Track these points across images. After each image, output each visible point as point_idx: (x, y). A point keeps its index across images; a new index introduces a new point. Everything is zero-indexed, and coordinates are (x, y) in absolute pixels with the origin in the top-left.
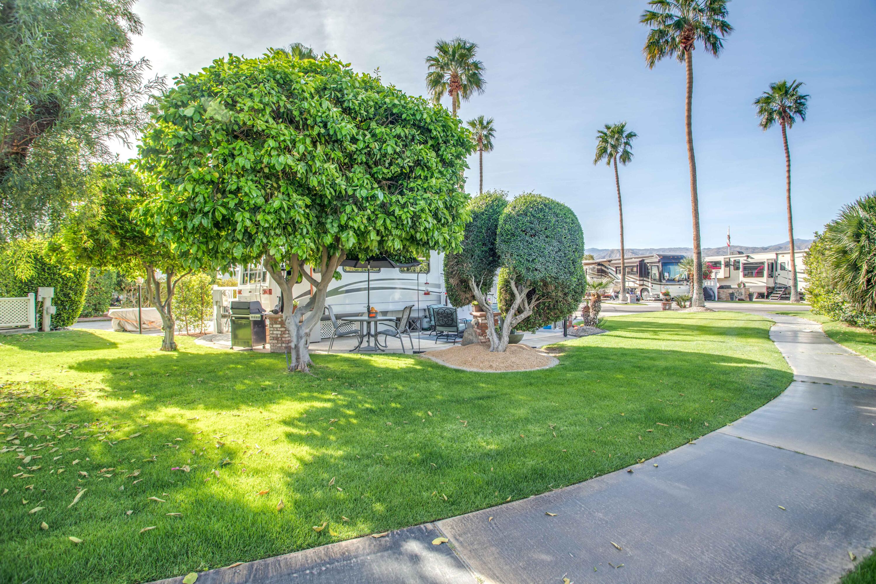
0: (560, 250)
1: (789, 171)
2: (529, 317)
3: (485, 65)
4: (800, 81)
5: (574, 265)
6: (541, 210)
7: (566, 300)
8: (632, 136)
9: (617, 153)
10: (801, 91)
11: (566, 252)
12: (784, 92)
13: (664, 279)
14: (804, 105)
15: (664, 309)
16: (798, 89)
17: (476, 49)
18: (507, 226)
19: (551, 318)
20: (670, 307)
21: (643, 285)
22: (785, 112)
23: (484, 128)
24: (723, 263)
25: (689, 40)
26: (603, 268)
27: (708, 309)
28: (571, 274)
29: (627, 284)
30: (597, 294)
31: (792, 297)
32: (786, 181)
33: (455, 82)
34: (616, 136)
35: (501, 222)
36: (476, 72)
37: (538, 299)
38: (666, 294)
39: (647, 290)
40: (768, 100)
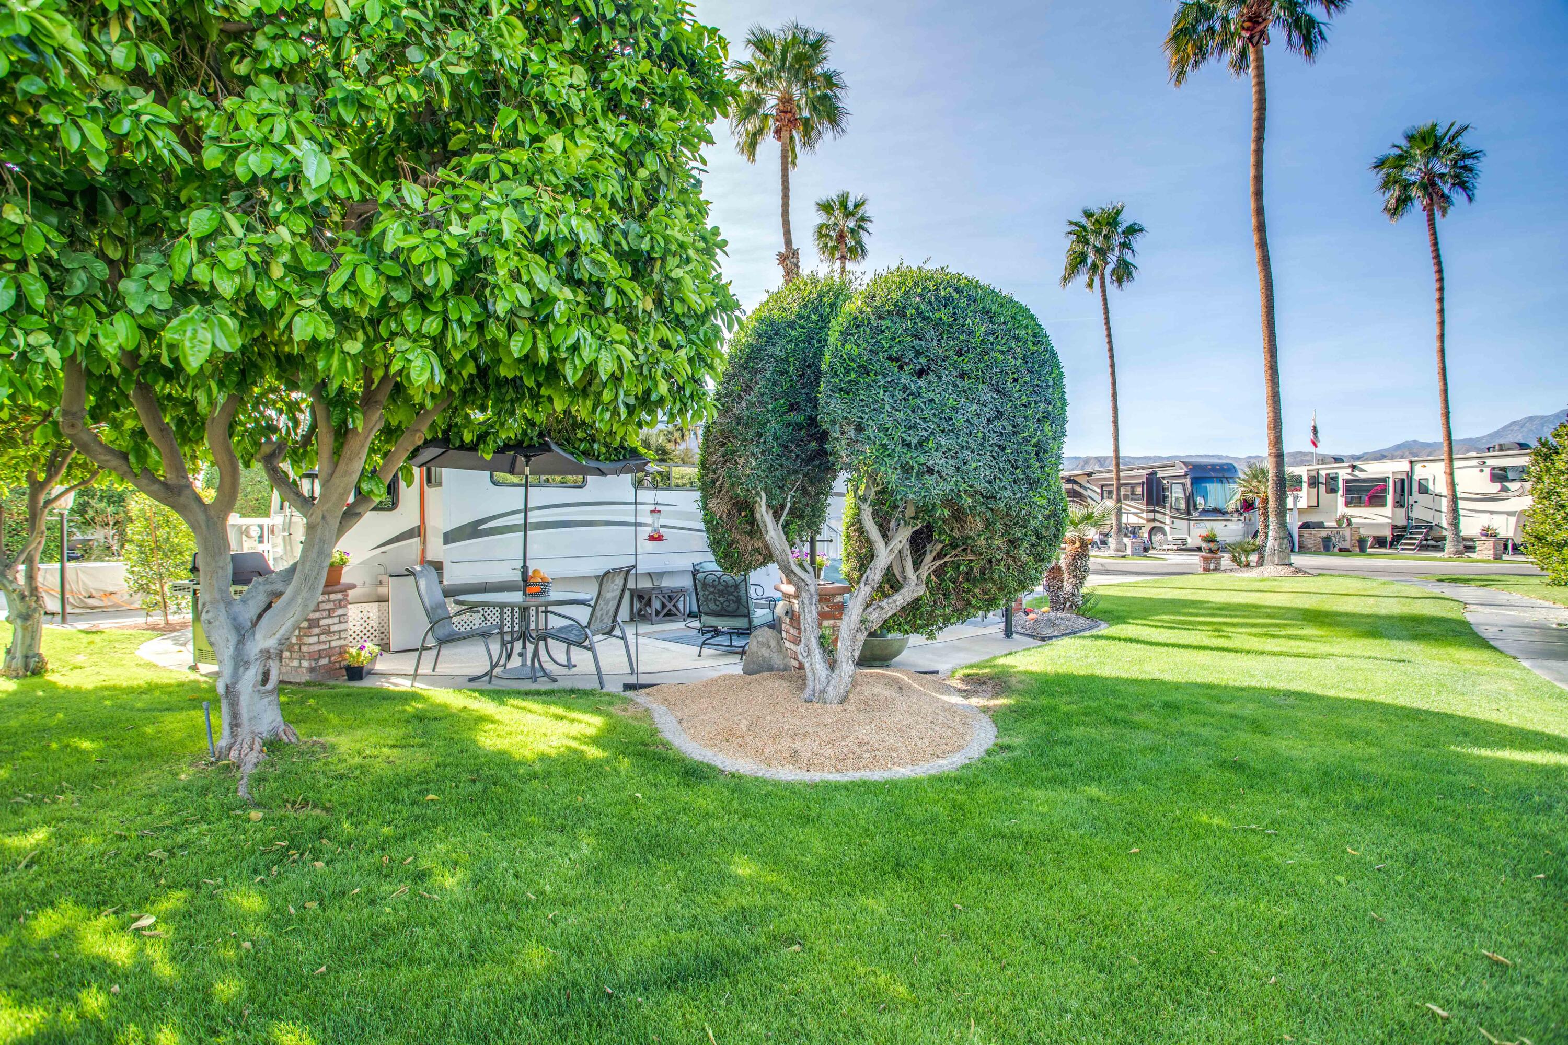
0: (1000, 415)
1: (1441, 300)
2: (918, 599)
3: (846, 78)
4: (1465, 123)
5: (1040, 460)
6: (947, 302)
7: (1014, 558)
8: (1136, 231)
9: (1107, 263)
10: (1467, 142)
11: (1020, 420)
12: (1431, 146)
13: (1196, 509)
14: (1471, 170)
15: (1207, 570)
16: (1460, 139)
17: (829, 46)
18: (848, 346)
19: (974, 602)
20: (1219, 564)
21: (1154, 520)
22: (1433, 184)
23: (848, 214)
24: (1305, 478)
25: (1259, 23)
26: (1076, 487)
27: (1299, 571)
28: (1033, 484)
29: (1124, 519)
30: (1081, 540)
31: (1449, 547)
32: (1436, 318)
33: (786, 112)
34: (1104, 232)
35: (833, 336)
36: (830, 93)
37: (939, 556)
38: (1210, 539)
39: (1161, 530)
40: (1402, 160)
